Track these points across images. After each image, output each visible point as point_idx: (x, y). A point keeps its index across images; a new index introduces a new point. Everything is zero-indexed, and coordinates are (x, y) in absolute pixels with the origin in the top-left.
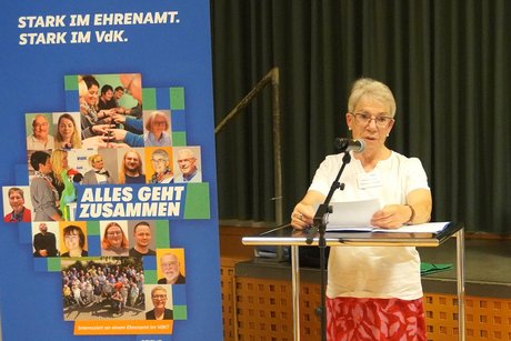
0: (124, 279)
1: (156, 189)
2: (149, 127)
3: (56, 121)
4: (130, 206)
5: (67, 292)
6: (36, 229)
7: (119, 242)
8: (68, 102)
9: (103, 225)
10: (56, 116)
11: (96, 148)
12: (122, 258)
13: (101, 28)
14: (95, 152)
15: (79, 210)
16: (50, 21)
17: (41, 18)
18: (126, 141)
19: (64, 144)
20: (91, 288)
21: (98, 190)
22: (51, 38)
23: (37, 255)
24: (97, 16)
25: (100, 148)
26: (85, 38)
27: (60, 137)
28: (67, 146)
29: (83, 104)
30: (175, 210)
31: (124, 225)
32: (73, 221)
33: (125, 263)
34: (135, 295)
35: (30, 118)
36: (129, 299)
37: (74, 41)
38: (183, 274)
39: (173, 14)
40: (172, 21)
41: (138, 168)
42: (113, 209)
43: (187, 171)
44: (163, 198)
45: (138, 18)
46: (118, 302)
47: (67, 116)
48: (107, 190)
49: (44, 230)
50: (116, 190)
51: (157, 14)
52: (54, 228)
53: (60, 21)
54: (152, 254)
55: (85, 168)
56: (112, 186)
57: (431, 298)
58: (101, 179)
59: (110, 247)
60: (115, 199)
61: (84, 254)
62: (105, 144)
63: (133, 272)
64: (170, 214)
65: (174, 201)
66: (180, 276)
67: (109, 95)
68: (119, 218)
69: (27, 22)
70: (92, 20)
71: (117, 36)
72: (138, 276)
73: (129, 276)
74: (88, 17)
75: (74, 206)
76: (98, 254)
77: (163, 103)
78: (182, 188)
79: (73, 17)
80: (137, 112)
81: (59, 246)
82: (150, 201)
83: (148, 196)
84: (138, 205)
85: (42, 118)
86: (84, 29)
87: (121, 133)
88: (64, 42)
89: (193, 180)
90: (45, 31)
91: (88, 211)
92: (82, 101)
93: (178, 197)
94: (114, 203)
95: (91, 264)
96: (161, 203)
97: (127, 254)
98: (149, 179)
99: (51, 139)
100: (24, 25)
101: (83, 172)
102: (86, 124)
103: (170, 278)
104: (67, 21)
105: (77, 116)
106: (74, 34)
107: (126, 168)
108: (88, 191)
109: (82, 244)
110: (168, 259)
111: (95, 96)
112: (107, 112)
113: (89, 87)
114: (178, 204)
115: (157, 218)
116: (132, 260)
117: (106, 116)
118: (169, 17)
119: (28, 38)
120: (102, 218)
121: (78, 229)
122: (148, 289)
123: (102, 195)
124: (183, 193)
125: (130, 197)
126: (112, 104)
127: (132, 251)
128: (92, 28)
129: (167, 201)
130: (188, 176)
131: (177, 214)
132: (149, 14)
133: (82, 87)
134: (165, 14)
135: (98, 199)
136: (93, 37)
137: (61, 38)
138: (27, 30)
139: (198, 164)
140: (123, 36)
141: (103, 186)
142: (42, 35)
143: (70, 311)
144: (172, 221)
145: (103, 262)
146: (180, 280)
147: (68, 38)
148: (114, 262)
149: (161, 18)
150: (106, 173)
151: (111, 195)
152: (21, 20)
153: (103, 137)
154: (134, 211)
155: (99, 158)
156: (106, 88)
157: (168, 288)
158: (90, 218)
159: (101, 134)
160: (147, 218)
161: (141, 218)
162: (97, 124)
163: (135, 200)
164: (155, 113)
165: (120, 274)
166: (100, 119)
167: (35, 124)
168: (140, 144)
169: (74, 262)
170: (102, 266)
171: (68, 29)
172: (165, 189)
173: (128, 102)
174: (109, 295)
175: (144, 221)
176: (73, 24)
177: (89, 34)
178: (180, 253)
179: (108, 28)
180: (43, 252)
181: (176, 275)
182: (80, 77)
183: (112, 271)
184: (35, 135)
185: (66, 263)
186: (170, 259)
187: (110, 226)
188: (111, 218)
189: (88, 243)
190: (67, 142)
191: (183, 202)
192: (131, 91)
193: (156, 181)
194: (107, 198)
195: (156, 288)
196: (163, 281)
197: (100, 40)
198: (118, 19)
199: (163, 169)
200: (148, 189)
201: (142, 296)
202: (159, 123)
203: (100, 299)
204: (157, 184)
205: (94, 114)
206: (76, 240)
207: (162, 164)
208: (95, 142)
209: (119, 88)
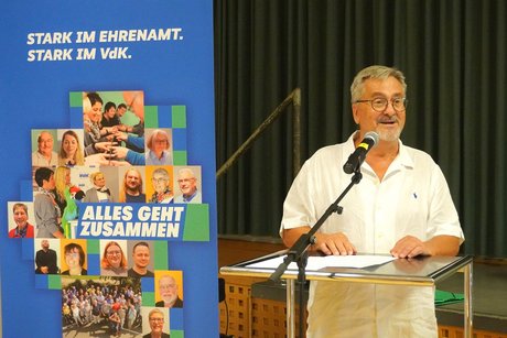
0: (122, 300)
1: (156, 209)
2: (150, 145)
3: (60, 138)
4: (129, 225)
5: (67, 310)
6: (38, 247)
7: (118, 261)
8: (72, 118)
9: (103, 243)
10: (61, 132)
11: (98, 165)
12: (120, 279)
13: (105, 45)
14: (96, 170)
15: (80, 228)
16: (58, 38)
17: (48, 35)
18: (127, 159)
19: (67, 161)
20: (89, 307)
21: (99, 208)
22: (58, 55)
23: (39, 271)
24: (102, 33)
25: (102, 166)
26: (90, 55)
27: (64, 154)
28: (70, 163)
29: (87, 121)
30: (174, 231)
31: (123, 244)
32: (73, 239)
33: (124, 284)
34: (133, 317)
35: (36, 134)
36: (127, 321)
37: (79, 58)
38: (181, 298)
39: (177, 30)
40: (175, 38)
41: (139, 187)
42: (113, 228)
43: (187, 191)
44: (163, 219)
45: (142, 35)
46: (115, 323)
47: (71, 133)
48: (108, 208)
49: (46, 247)
50: (116, 209)
51: (161, 31)
52: (56, 245)
53: (66, 37)
54: (150, 275)
55: (87, 186)
56: (112, 205)
57: (447, 332)
58: (102, 197)
59: (109, 267)
60: (116, 218)
61: (84, 273)
62: (107, 162)
63: (131, 293)
64: (169, 235)
65: (173, 222)
66: (178, 299)
67: (112, 112)
68: (119, 237)
69: (36, 38)
70: (97, 37)
71: (121, 53)
72: (137, 298)
73: (127, 297)
74: (93, 33)
75: (75, 224)
76: (97, 273)
77: (164, 121)
78: (182, 209)
79: (79, 34)
80: (139, 130)
82: (150, 221)
83: (148, 215)
84: (138, 225)
85: (47, 134)
86: (89, 46)
87: (122, 151)
88: (70, 58)
89: (194, 201)
90: (53, 47)
91: (89, 230)
92: (86, 117)
93: (178, 218)
94: (115, 222)
95: (90, 284)
96: (161, 223)
97: (125, 275)
98: (149, 198)
99: (55, 155)
100: (33, 42)
101: (84, 190)
102: (89, 141)
103: (169, 301)
104: (74, 38)
105: (80, 133)
106: (80, 51)
107: (127, 187)
108: (90, 209)
109: (82, 263)
110: (166, 281)
111: (99, 113)
112: (110, 129)
113: (93, 104)
114: (177, 225)
115: (156, 238)
116: (130, 281)
117: (108, 134)
118: (172, 33)
119: (36, 55)
120: (102, 237)
121: (79, 247)
122: (145, 311)
123: (103, 214)
124: (183, 214)
125: (130, 216)
126: (114, 121)
127: (131, 272)
128: (97, 45)
129: (166, 222)
130: (188, 197)
131: (176, 235)
132: (153, 31)
133: (87, 103)
134: (169, 31)
135: (99, 217)
136: (98, 54)
137: (67, 54)
138: (36, 46)
139: (199, 184)
140: (127, 53)
141: (104, 205)
142: (49, 51)
143: (68, 330)
144: (172, 242)
145: (102, 281)
146: (178, 304)
147: (74, 54)
148: (112, 282)
149: (164, 35)
150: (108, 192)
151: (111, 214)
152: (29, 36)
153: (105, 155)
154: (133, 230)
155: (101, 176)
156: (110, 105)
157: (165, 311)
158: (91, 237)
159: (103, 152)
160: (146, 238)
161: (140, 238)
162: (100, 141)
163: (135, 220)
164: (157, 131)
165: (118, 295)
166: (102, 136)
167: (40, 140)
168: (140, 162)
169: (73, 281)
170: (101, 286)
171: (74, 46)
172: (164, 209)
173: (130, 120)
174: (107, 316)
175: (143, 241)
176: (79, 41)
177: (94, 50)
178: (178, 275)
179: (112, 45)
180: (44, 269)
181: (173, 298)
182: (84, 94)
183: (110, 291)
184: (40, 151)
185: (67, 281)
186: (168, 281)
187: (109, 245)
188: (111, 237)
189: (88, 262)
190: (70, 159)
191: (182, 223)
192: (134, 108)
193: (156, 201)
194: (107, 217)
195: (153, 310)
196: (161, 304)
197: (104, 57)
198: (122, 35)
199: (163, 189)
200: (148, 209)
201: (139, 318)
202: (160, 142)
203: (98, 319)
204: (157, 204)
205: (97, 131)
206: (76, 258)
207: (162, 184)
208: (97, 159)
209: (122, 106)
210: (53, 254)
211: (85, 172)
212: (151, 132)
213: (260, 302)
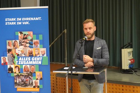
0: (28, 79)
1: (36, 58)
2: (34, 44)
3: (13, 42)
4: (30, 62)
5: (15, 81)
6: (9, 67)
7: (27, 70)
8: (16, 38)
9: (24, 66)
10: (13, 41)
11: (22, 48)
12: (28, 74)
13: (24, 21)
14: (22, 49)
15: (18, 62)
16: (12, 19)
17: (10, 19)
18: (29, 47)
19: (15, 47)
20: (21, 80)
21: (23, 58)
22: (13, 23)
23: (9, 72)
24: (23, 18)
25: (23, 48)
26: (20, 23)
27: (14, 46)
28: (16, 48)
29: (20, 38)
30: (40, 63)
31: (28, 66)
32: (17, 65)
33: (29, 75)
34: (31, 82)
35: (8, 41)
36: (29, 83)
37: (18, 24)
38: (42, 78)
39: (40, 18)
40: (40, 19)
41: (32, 53)
42: (26, 62)
43: (43, 54)
44: (37, 60)
45: (32, 19)
46: (27, 84)
47: (16, 41)
48: (25, 58)
49: (10, 67)
50: (27, 58)
51: (36, 18)
52: (13, 66)
53: (14, 19)
54: (35, 73)
55: (20, 53)
56: (26, 57)
58: (23, 55)
59: (25, 71)
60: (27, 60)
61: (19, 72)
62: (24, 47)
63: (30, 77)
64: (39, 64)
65: (40, 61)
66: (41, 78)
67: (25, 36)
68: (27, 64)
69: (7, 20)
70: (22, 19)
71: (27, 23)
72: (32, 78)
73: (29, 78)
74: (21, 18)
75: (17, 61)
76: (23, 73)
77: (37, 38)
78: (42, 58)
79: (18, 19)
80: (32, 40)
81: (14, 71)
82: (34, 61)
83: (34, 59)
84: (32, 61)
85: (10, 41)
86: (20, 21)
87: (28, 45)
88: (15, 24)
89: (44, 56)
90: (11, 22)
91: (20, 63)
92: (19, 37)
93: (41, 60)
94: (26, 61)
95: (21, 75)
96: (37, 61)
97: (29, 73)
98: (34, 55)
99: (12, 46)
101: (19, 54)
102: (20, 43)
103: (39, 78)
104: (16, 19)
105: (18, 41)
106: (18, 22)
107: (29, 53)
108: (20, 58)
109: (19, 70)
110: (38, 74)
111: (22, 36)
112: (25, 40)
113: (21, 34)
114: (41, 61)
115: (36, 64)
116: (30, 74)
117: (25, 41)
118: (39, 18)
119: (7, 23)
120: (23, 64)
121: (18, 67)
122: (34, 81)
123: (24, 59)
124: (42, 59)
125: (30, 59)
126: (26, 38)
127: (30, 72)
128: (22, 21)
129: (38, 61)
130: (43, 55)
131: (40, 64)
132: (35, 18)
133: (19, 34)
134: (38, 18)
135: (23, 60)
136: (22, 23)
137: (15, 23)
138: (7, 21)
139: (46, 52)
140: (29, 23)
141: (24, 57)
142: (10, 23)
143: (16, 86)
144: (39, 65)
145: (24, 74)
146: (41, 79)
147: (16, 23)
148: (26, 74)
149: (37, 19)
150: (25, 54)
151: (26, 59)
152: (6, 19)
153: (24, 46)
154: (31, 63)
155: (23, 51)
156: (25, 35)
157: (38, 81)
158: (21, 64)
159: (23, 45)
160: (34, 64)
161: (32, 64)
162: (23, 43)
163: (31, 60)
164: (36, 40)
165: (27, 77)
167: (9, 43)
168: (32, 47)
169: (17, 74)
170: (23, 75)
171: (16, 21)
172: (38, 58)
173: (30, 38)
174: (25, 82)
175: (33, 65)
176: (17, 20)
177: (21, 22)
178: (41, 73)
179: (25, 21)
180: (10, 72)
181: (40, 78)
183: (25, 76)
184: (9, 45)
185: (15, 74)
186: (39, 74)
187: (25, 66)
188: (26, 64)
189: (20, 70)
190: (16, 47)
191: (42, 61)
192: (30, 35)
193: (36, 56)
194: (25, 60)
195: (36, 80)
196: (37, 79)
197: (23, 24)
198: (28, 19)
199: (37, 53)
200: (34, 58)
201: (32, 82)
202: (37, 43)
203: (23, 83)
204: (36, 57)
205: (22, 41)
206: (18, 69)
207: (37, 52)
208: (22, 47)
209: (28, 35)
210: (12, 68)
211: (19, 50)
212: (34, 41)
213: (58, 78)
